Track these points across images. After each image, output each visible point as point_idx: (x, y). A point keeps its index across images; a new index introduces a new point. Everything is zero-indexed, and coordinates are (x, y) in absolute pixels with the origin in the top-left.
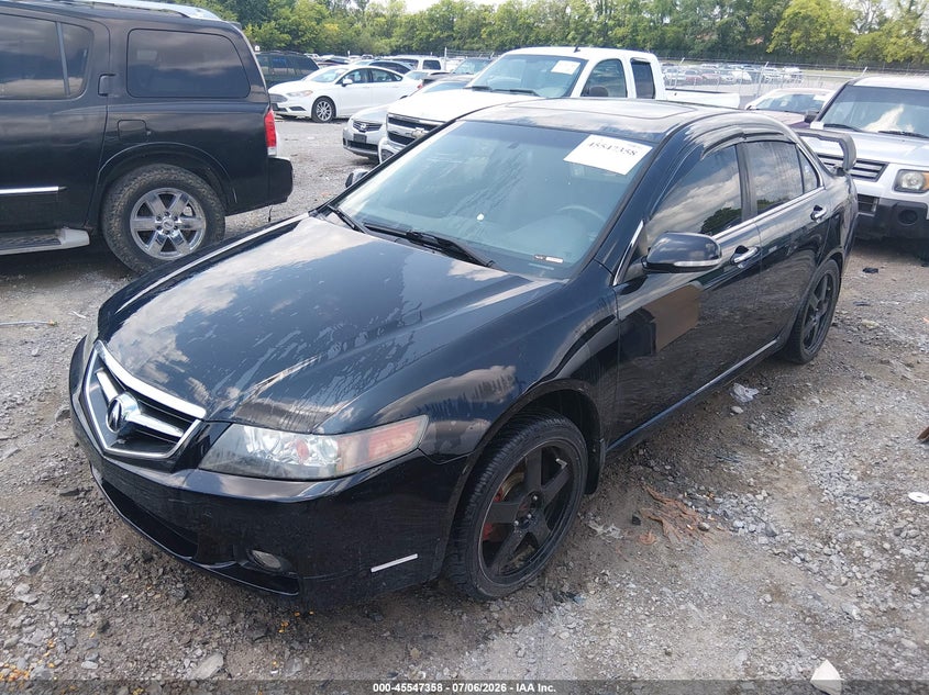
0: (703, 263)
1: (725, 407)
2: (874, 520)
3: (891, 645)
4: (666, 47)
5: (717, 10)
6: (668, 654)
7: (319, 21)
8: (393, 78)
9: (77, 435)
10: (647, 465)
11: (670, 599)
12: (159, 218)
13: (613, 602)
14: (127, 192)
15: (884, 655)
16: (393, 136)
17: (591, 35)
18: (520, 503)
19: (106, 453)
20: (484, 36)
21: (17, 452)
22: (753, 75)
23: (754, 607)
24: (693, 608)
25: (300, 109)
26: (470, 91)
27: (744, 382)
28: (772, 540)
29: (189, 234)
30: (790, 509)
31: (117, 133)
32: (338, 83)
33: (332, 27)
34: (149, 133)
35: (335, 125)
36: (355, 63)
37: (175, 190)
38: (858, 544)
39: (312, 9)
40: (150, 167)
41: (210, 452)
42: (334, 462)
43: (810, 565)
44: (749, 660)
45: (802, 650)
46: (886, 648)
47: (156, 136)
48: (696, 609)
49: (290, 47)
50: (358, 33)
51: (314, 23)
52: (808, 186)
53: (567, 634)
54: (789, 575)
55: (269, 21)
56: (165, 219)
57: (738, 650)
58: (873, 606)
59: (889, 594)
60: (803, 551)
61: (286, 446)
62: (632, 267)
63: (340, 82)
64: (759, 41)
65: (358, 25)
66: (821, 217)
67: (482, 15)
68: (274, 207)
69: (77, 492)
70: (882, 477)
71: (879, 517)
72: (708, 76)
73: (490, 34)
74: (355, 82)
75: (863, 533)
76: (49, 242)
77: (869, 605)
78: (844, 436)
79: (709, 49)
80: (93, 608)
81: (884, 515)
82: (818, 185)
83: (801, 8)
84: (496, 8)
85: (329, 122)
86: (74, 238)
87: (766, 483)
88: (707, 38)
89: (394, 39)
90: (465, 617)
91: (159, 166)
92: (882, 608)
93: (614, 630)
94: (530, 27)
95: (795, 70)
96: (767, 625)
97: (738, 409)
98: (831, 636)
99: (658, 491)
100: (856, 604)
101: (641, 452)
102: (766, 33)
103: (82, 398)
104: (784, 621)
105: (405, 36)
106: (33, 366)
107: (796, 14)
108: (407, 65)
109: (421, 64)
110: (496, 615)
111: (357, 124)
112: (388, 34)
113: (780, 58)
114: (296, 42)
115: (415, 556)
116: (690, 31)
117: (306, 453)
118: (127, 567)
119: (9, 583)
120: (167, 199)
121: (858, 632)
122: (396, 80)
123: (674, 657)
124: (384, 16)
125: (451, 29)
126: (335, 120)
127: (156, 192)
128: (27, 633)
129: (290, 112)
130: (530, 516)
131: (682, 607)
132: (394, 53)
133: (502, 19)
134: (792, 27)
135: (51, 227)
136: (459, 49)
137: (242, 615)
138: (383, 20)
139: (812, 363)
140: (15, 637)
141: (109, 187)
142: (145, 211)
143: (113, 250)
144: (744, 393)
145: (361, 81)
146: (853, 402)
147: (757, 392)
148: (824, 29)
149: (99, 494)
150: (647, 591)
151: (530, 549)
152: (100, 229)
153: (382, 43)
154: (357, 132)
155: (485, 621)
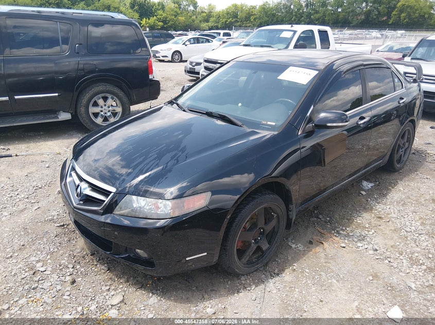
0: (340, 124)
1: (357, 192)
2: (425, 244)
3: (429, 301)
4: (340, 22)
5: (364, 5)
6: (321, 301)
7: (176, 16)
8: (208, 41)
9: (63, 201)
10: (318, 218)
11: (324, 277)
12: (102, 107)
13: (297, 278)
14: (88, 96)
15: (425, 306)
16: (206, 68)
17: (303, 18)
18: (255, 232)
19: (75, 208)
20: (252, 20)
21: (38, 208)
22: (382, 35)
23: (364, 282)
24: (335, 281)
25: (166, 57)
26: (242, 47)
27: (367, 180)
28: (375, 252)
29: (114, 114)
30: (385, 238)
31: (83, 70)
32: (183, 44)
33: (182, 19)
34: (97, 69)
35: (182, 64)
36: (192, 35)
37: (109, 94)
38: (417, 255)
39: (173, 10)
40: (98, 85)
41: (117, 207)
42: (170, 211)
43: (393, 264)
44: (359, 305)
45: (385, 302)
46: (427, 302)
47: (100, 71)
48: (336, 282)
49: (162, 28)
50: (193, 21)
51: (173, 17)
52: (397, 88)
53: (275, 291)
54: (382, 268)
55: (153, 17)
56: (104, 107)
57: (354, 301)
58: (422, 283)
59: (430, 278)
60: (390, 258)
61: (150, 204)
62: (308, 126)
63: (184, 44)
64: (385, 18)
65: (194, 17)
66: (403, 102)
67: (251, 10)
68: (153, 101)
69: (63, 225)
70: (431, 224)
71: (428, 243)
72: (360, 36)
73: (255, 19)
74: (191, 44)
75: (419, 250)
76: (53, 118)
77: (420, 283)
78: (413, 205)
79: (360, 23)
80: (69, 274)
81: (430, 242)
82: (402, 88)
83: (406, 2)
84: (258, 7)
85: (179, 62)
86: (64, 116)
87: (374, 227)
88: (359, 18)
89: (209, 23)
90: (229, 282)
91: (101, 84)
92: (427, 284)
93: (297, 290)
94: (274, 15)
95: (403, 32)
96: (369, 290)
97: (364, 193)
98: (399, 296)
99: (323, 229)
100: (414, 282)
101: (316, 212)
102: (389, 15)
103: (65, 184)
104: (378, 288)
105: (215, 21)
106: (47, 172)
107: (403, 5)
108: (215, 35)
109: (222, 34)
110: (243, 282)
111: (191, 63)
112: (208, 21)
113: (396, 26)
114: (165, 26)
115: (206, 254)
116: (351, 15)
117: (158, 208)
118: (83, 257)
119: (34, 263)
120: (105, 99)
121: (413, 295)
122: (210, 42)
123: (324, 303)
124: (205, 13)
125: (237, 17)
126: (182, 61)
127: (100, 95)
128: (41, 284)
129: (161, 58)
130: (259, 238)
131: (330, 281)
132: (210, 29)
133: (260, 12)
134: (401, 11)
135: (55, 112)
136: (240, 26)
137: (132, 278)
138: (205, 14)
139: (401, 171)
140: (36, 285)
141: (80, 93)
142: (96, 104)
143: (82, 121)
144: (367, 185)
145: (194, 43)
146: (419, 189)
147: (373, 184)
148: (417, 12)
149: (72, 226)
150: (314, 274)
151: (260, 253)
152: (76, 112)
153: (204, 25)
154: (191, 66)
155: (238, 284)
